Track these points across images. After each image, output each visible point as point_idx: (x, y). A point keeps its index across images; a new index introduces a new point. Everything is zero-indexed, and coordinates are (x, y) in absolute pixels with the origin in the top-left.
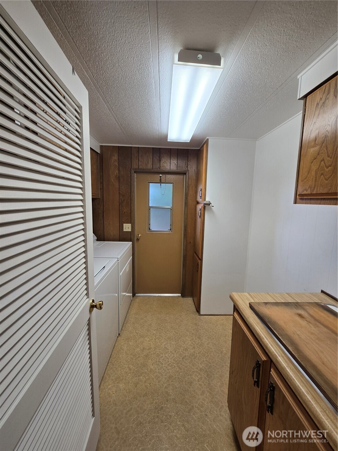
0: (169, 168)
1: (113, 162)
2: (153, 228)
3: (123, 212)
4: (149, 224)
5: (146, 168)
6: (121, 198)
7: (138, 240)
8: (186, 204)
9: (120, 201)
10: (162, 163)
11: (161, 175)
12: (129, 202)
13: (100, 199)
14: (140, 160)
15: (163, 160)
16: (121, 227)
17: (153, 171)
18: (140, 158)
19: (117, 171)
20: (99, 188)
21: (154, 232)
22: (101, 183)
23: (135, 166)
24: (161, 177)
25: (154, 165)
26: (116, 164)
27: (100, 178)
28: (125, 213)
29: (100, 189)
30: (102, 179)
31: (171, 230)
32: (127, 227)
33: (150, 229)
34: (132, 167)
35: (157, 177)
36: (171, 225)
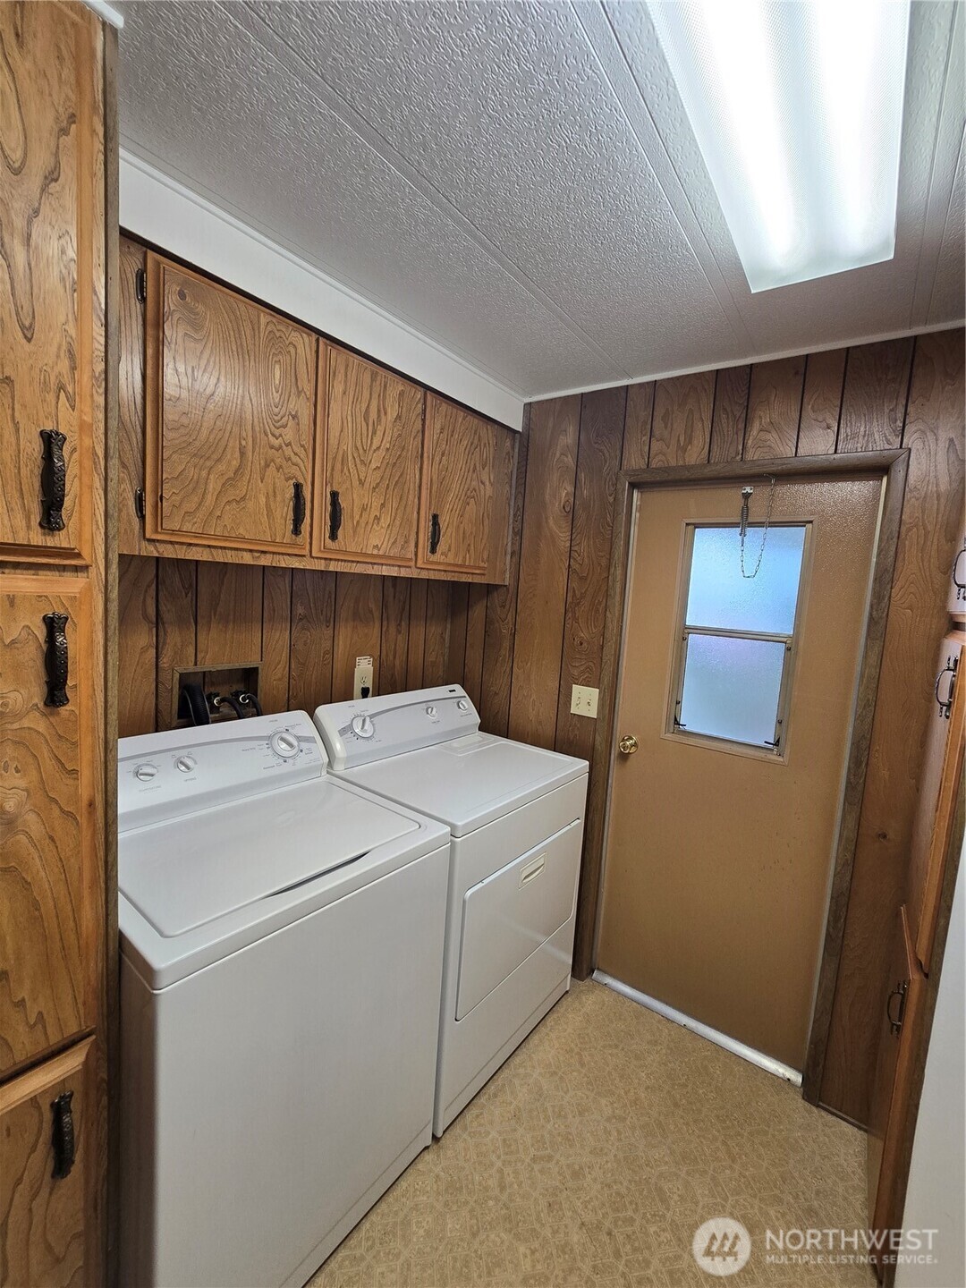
0: (790, 452)
1: (558, 455)
2: (691, 719)
3: (577, 641)
4: (678, 703)
5: (681, 463)
6: (575, 585)
7: (624, 757)
8: (878, 626)
9: (570, 599)
10: (754, 432)
11: (748, 490)
12: (600, 603)
13: (508, 590)
14: (657, 432)
15: (762, 418)
16: (564, 697)
17: (708, 472)
18: (658, 424)
19: (570, 489)
20: (509, 550)
21: (692, 741)
22: (515, 533)
23: (635, 461)
24: (747, 496)
25: (715, 448)
26: (570, 460)
27: (514, 515)
28: (581, 644)
29: (513, 553)
30: (520, 521)
31: (777, 743)
32: (585, 701)
33: (677, 722)
34: (625, 467)
35: (729, 499)
36: (780, 722)
